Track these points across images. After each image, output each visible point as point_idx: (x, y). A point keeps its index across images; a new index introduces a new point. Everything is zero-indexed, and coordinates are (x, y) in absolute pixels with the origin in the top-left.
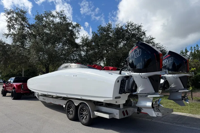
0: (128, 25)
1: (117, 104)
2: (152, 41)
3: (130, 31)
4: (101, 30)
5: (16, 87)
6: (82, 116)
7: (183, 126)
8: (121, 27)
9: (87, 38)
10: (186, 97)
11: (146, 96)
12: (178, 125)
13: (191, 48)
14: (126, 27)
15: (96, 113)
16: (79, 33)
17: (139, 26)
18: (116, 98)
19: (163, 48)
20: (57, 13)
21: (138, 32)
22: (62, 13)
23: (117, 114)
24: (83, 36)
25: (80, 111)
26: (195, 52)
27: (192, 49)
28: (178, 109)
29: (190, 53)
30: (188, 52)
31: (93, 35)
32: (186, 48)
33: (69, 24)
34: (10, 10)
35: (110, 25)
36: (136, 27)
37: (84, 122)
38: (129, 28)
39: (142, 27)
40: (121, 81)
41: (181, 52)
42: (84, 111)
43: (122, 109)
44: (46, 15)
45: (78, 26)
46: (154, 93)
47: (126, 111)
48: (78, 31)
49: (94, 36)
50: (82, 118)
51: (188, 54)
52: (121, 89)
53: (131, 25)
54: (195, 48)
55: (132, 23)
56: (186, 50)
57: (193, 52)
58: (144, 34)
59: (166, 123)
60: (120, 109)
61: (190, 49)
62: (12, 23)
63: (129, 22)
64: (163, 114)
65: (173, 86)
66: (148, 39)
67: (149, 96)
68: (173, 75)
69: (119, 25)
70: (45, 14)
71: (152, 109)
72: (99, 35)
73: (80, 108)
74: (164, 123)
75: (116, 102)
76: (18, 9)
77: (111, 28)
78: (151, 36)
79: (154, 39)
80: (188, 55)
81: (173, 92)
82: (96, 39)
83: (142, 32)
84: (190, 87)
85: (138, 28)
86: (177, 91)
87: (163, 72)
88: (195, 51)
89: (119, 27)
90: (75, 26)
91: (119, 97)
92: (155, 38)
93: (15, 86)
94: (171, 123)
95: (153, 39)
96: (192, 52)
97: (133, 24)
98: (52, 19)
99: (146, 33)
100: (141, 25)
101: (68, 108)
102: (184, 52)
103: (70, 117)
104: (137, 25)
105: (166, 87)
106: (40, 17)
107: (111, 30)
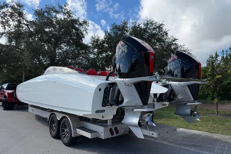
0: (147, 23)
1: (104, 119)
2: (174, 42)
3: (149, 30)
4: (116, 28)
5: (7, 96)
6: (64, 134)
7: (193, 149)
8: (139, 25)
9: (98, 38)
10: (196, 111)
11: (133, 110)
12: (186, 148)
13: (223, 51)
14: (145, 25)
15: (78, 130)
16: (87, 32)
17: (160, 25)
18: (97, 112)
19: (188, 52)
20: (60, 7)
21: (159, 32)
22: (65, 8)
23: (102, 133)
24: (93, 36)
25: (62, 127)
26: (227, 57)
27: (224, 53)
28: (196, 125)
29: (222, 57)
30: (219, 56)
31: (106, 34)
32: (217, 52)
33: (75, 21)
34: (4, 3)
35: (125, 23)
36: (156, 26)
37: (65, 141)
38: (149, 26)
39: (164, 25)
40: (105, 89)
41: (210, 57)
42: (66, 128)
43: (110, 126)
44: (48, 10)
45: (86, 23)
46: (142, 106)
47: (116, 129)
48: (86, 29)
49: (107, 36)
50: (63, 136)
51: (219, 58)
52: (104, 100)
53: (151, 23)
54: (228, 52)
55: (153, 20)
56: (216, 54)
57: (225, 56)
58: (167, 34)
59: (171, 144)
60: (107, 126)
61: (221, 53)
62: (6, 19)
63: (149, 20)
64: (159, 135)
65: (180, 97)
66: (170, 40)
67: (135, 110)
68: (180, 82)
69: (136, 23)
70: (46, 8)
71: (140, 128)
72: (113, 35)
73: (62, 123)
74: (169, 144)
75: (103, 117)
76: (13, 2)
77: (127, 27)
78: (173, 36)
79: (177, 41)
80: (218, 60)
81: (180, 105)
82: (108, 39)
83: (163, 32)
84: (215, 99)
85: (159, 26)
86: (185, 104)
87: (152, 78)
88: (227, 55)
89: (136, 26)
90: (82, 24)
91: (103, 111)
92: (178, 39)
93: (6, 94)
94: (178, 144)
95: (175, 40)
96: (223, 57)
97: (153, 22)
98: (54, 14)
99: (168, 32)
100: (163, 23)
101: (51, 123)
102: (214, 57)
103: (53, 134)
104: (157, 24)
105: (172, 98)
106: (41, 12)
107: (127, 29)
